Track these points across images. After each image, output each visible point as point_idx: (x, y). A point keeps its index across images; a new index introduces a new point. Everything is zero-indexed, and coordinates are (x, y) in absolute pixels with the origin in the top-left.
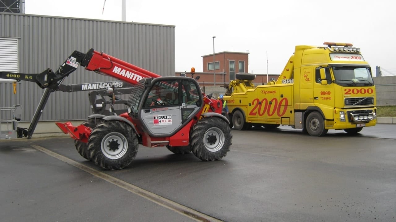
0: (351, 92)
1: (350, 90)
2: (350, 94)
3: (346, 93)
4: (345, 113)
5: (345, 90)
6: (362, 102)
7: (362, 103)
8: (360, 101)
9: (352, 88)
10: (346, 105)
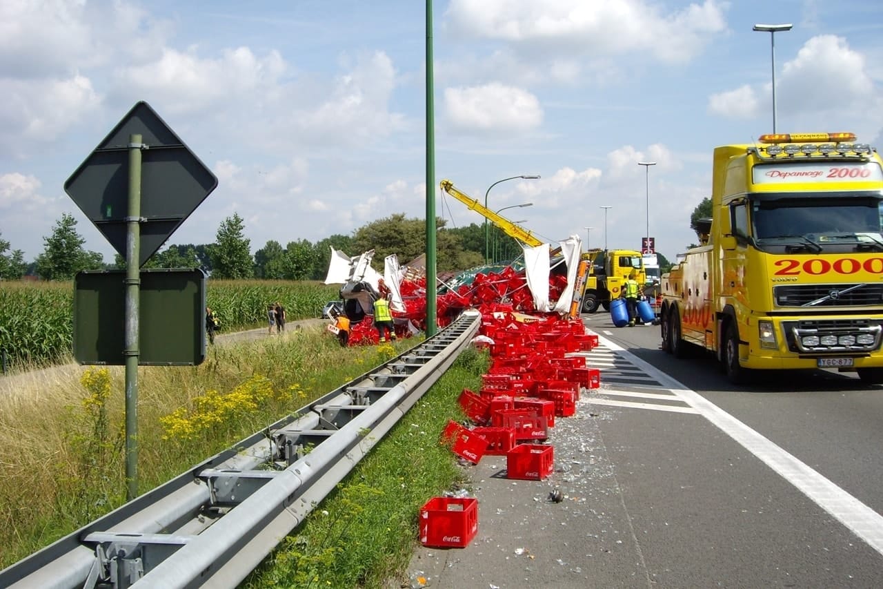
0: (800, 268)
1: (795, 264)
2: (798, 273)
3: (782, 272)
4: (777, 327)
5: (778, 263)
6: (841, 296)
7: (842, 301)
8: (835, 293)
9: (802, 258)
10: (781, 304)
